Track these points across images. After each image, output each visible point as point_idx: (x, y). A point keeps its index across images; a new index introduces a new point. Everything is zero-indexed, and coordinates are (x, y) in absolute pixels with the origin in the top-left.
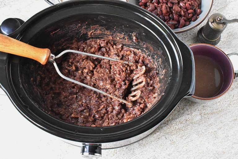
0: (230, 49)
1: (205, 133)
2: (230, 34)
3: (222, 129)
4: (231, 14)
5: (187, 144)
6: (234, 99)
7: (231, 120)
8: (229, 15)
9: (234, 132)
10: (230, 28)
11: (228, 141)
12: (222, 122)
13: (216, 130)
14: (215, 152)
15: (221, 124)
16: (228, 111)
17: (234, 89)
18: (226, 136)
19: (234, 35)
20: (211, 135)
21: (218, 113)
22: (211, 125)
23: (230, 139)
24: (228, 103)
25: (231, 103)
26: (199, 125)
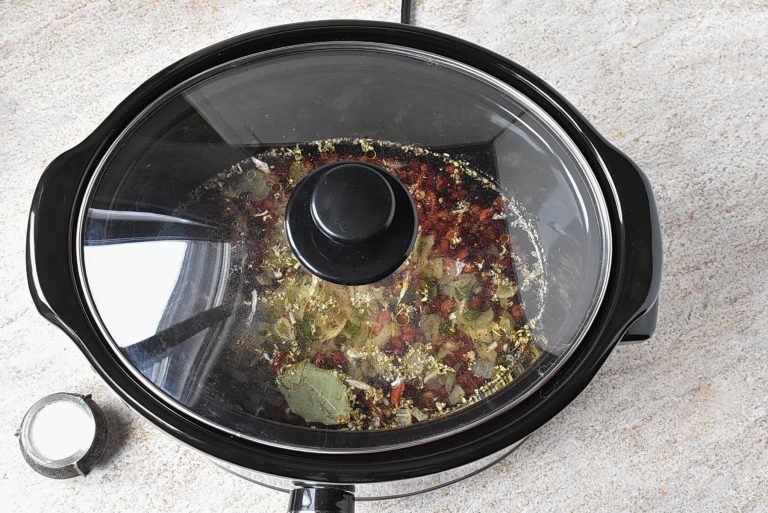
0: (677, 169)
1: (605, 434)
2: (675, 121)
3: (657, 419)
4: (677, 59)
5: (548, 468)
6: (692, 325)
7: (683, 392)
8: (673, 61)
9: (693, 430)
10: (675, 103)
11: (676, 457)
12: (655, 399)
13: (637, 422)
14: (635, 493)
15: (652, 402)
16: (674, 361)
17: (690, 293)
18: (668, 441)
19: (687, 125)
20: (623, 440)
21: (643, 368)
22: (621, 407)
23: (680, 449)
24: (674, 336)
25: (681, 339)
26: (585, 408)
